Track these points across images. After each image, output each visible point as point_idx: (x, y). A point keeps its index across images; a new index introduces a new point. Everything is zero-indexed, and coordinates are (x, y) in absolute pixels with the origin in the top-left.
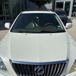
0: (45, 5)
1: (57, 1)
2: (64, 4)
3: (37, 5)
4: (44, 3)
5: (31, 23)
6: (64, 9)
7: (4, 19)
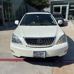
0: (44, 9)
1: (54, 6)
2: (61, 8)
3: (37, 9)
4: (43, 8)
5: (33, 22)
6: (61, 13)
7: (9, 21)
